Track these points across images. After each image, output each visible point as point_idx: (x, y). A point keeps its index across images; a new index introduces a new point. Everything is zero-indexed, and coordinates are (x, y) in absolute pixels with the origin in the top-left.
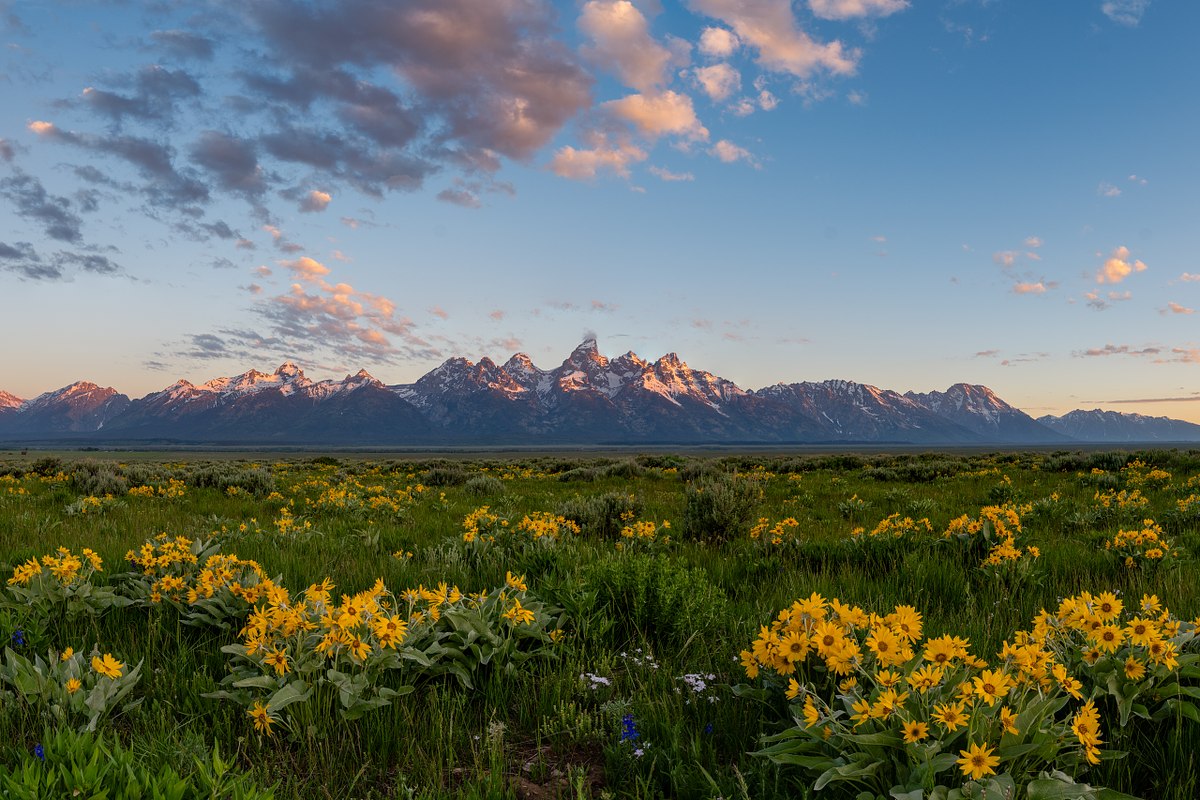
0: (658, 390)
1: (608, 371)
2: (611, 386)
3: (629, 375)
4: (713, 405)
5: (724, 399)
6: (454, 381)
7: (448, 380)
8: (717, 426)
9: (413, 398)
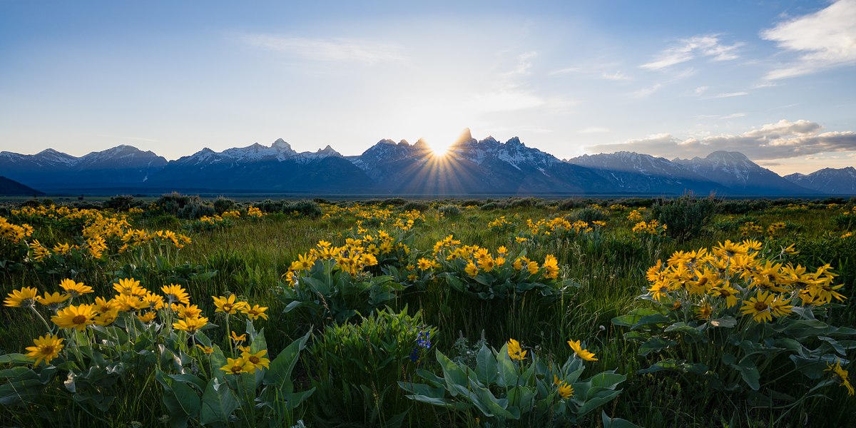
0: (507, 160)
1: (477, 148)
2: (479, 158)
3: (490, 150)
4: (541, 169)
5: (548, 165)
6: (384, 154)
7: (381, 153)
8: (542, 182)
9: (360, 164)
